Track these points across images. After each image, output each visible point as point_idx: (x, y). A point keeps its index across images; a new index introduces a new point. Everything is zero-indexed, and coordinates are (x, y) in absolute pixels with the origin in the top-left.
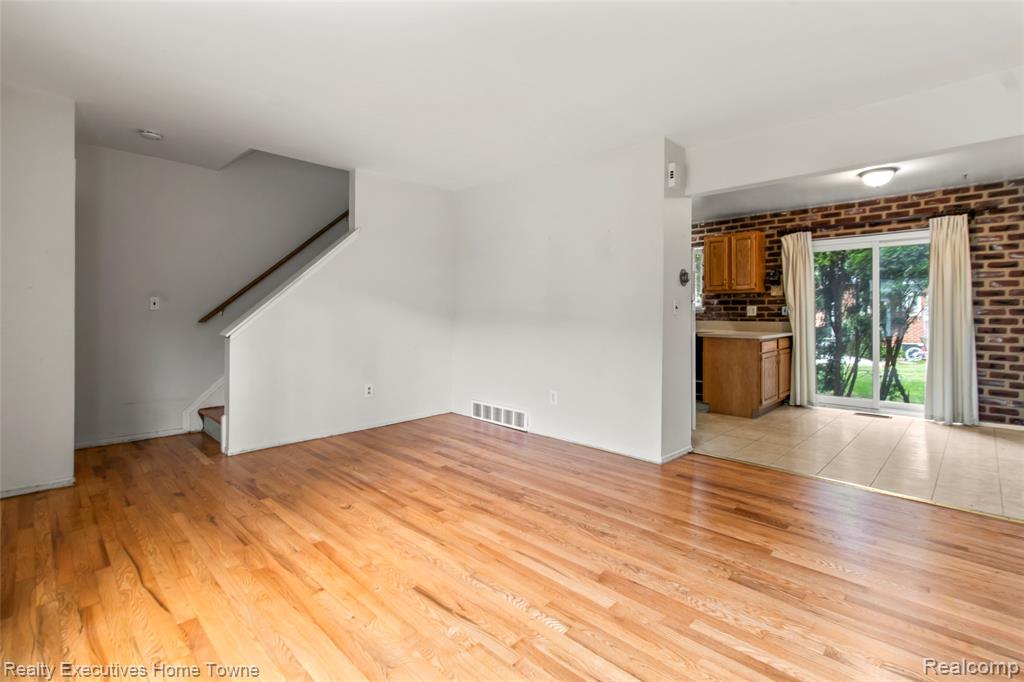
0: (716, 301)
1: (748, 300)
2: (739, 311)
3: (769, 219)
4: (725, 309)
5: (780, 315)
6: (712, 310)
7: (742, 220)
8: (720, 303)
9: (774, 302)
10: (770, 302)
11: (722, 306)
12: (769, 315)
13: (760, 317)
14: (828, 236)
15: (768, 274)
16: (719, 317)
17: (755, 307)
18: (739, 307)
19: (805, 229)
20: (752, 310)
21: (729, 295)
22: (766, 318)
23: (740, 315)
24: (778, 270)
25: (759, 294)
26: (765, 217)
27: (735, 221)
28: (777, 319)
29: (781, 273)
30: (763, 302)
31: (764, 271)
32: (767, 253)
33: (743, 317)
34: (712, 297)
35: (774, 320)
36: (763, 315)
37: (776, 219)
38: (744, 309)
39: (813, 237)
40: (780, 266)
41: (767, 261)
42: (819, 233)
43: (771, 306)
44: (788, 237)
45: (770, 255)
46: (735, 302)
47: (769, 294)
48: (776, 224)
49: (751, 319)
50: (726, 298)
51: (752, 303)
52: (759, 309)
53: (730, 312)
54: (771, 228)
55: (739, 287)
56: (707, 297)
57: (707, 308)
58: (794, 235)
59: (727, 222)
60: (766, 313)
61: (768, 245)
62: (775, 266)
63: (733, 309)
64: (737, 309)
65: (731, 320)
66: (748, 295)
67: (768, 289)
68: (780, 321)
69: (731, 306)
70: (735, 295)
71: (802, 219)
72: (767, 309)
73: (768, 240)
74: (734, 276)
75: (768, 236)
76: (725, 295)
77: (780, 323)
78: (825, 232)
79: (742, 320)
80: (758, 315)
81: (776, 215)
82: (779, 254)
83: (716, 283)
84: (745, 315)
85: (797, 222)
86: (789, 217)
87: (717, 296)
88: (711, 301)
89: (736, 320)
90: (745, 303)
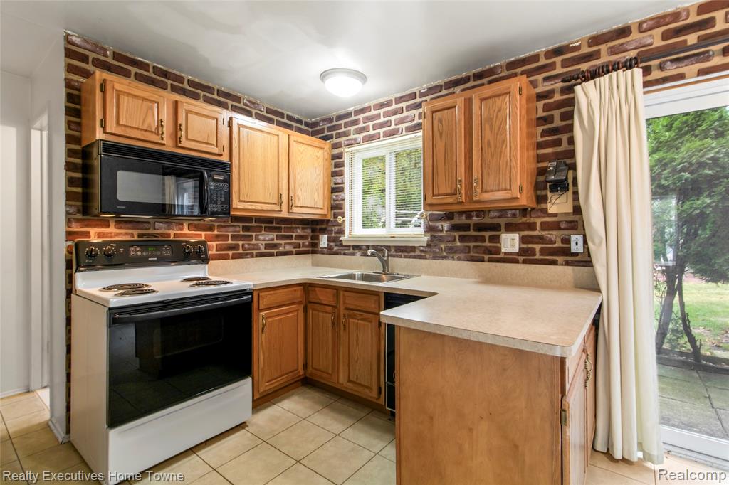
0: (446, 225)
1: (502, 222)
2: (487, 244)
3: (543, 61)
4: (462, 239)
5: (566, 252)
6: (441, 240)
7: (491, 71)
8: (454, 228)
9: (556, 226)
10: (545, 226)
11: (457, 234)
12: (542, 251)
13: (526, 256)
14: (682, 76)
15: (542, 172)
16: (451, 253)
17: (516, 236)
18: (487, 234)
19: (629, 65)
20: (510, 242)
21: (468, 214)
22: (538, 256)
23: (489, 251)
24: (567, 159)
25: (524, 211)
26: (535, 58)
27: (478, 76)
28: (560, 259)
29: (573, 167)
30: (531, 227)
31: (534, 166)
32: (540, 129)
33: (494, 255)
34: (441, 219)
35: (554, 263)
36: (533, 252)
37: (558, 60)
38: (496, 239)
39: (646, 84)
40: (571, 154)
41: (540, 146)
42: (656, 74)
43: (546, 234)
44: (589, 85)
45: (544, 133)
46: (479, 227)
47: (545, 211)
48: (559, 70)
49: (510, 259)
50: (463, 220)
51: (511, 228)
52: (523, 240)
53: (472, 244)
54: (546, 79)
55: (486, 196)
56: (432, 218)
57: (432, 237)
58: (604, 80)
59: (467, 80)
60: (537, 247)
61: (541, 114)
62: (555, 154)
63: (476, 239)
64: (482, 239)
65: (473, 259)
66: (502, 212)
67: (541, 199)
68: (567, 263)
69: (472, 233)
70: (480, 213)
71: (613, 51)
72: (541, 239)
73: (541, 104)
74: (476, 174)
75: (540, 97)
76: (461, 213)
77: (569, 269)
78: (672, 70)
79: (490, 260)
80: (523, 252)
81: (558, 52)
82: (570, 128)
83: (442, 191)
84: (498, 251)
85: (605, 58)
86: (586, 50)
87: (449, 216)
88: (439, 224)
89: (482, 260)
90: (496, 227)
